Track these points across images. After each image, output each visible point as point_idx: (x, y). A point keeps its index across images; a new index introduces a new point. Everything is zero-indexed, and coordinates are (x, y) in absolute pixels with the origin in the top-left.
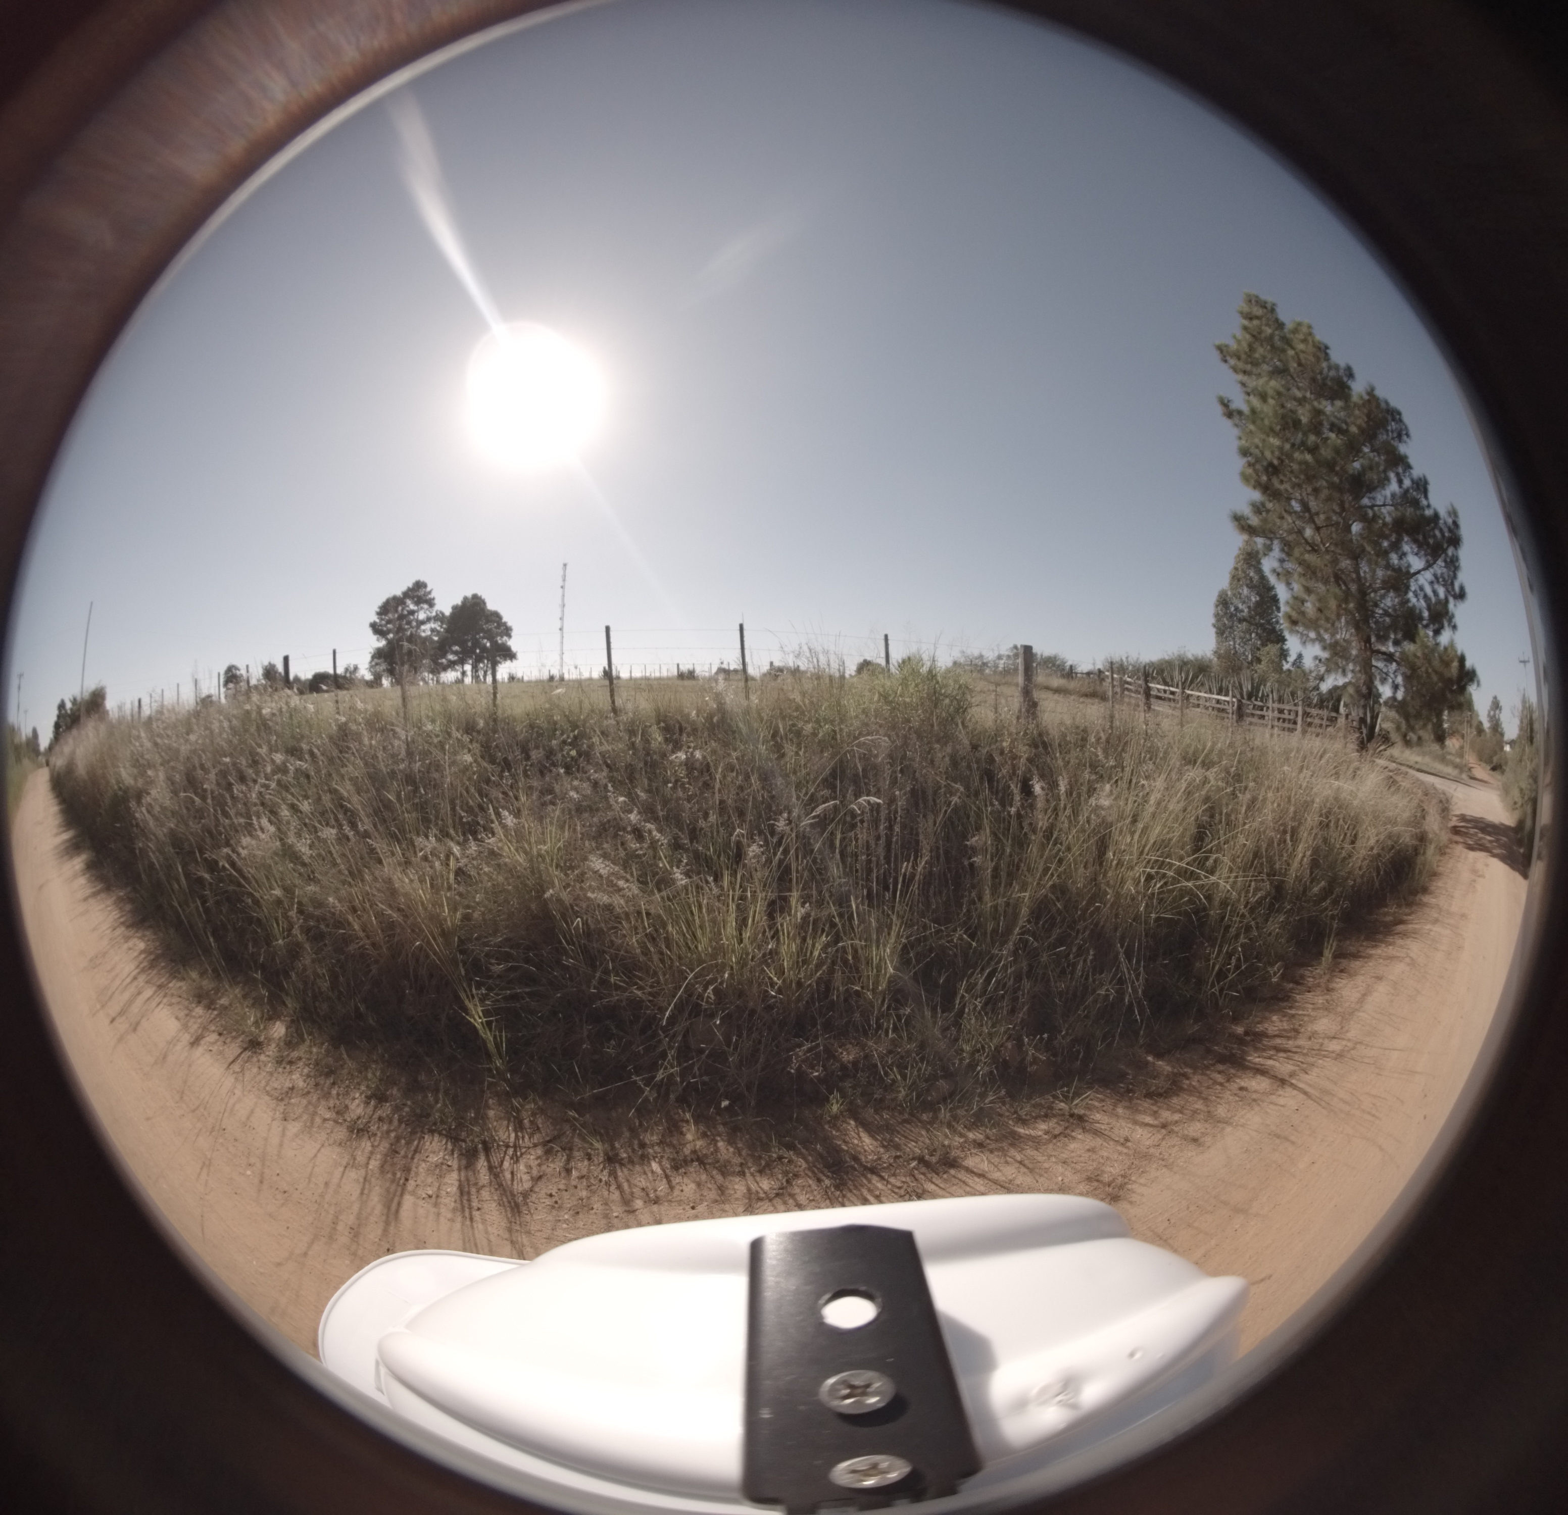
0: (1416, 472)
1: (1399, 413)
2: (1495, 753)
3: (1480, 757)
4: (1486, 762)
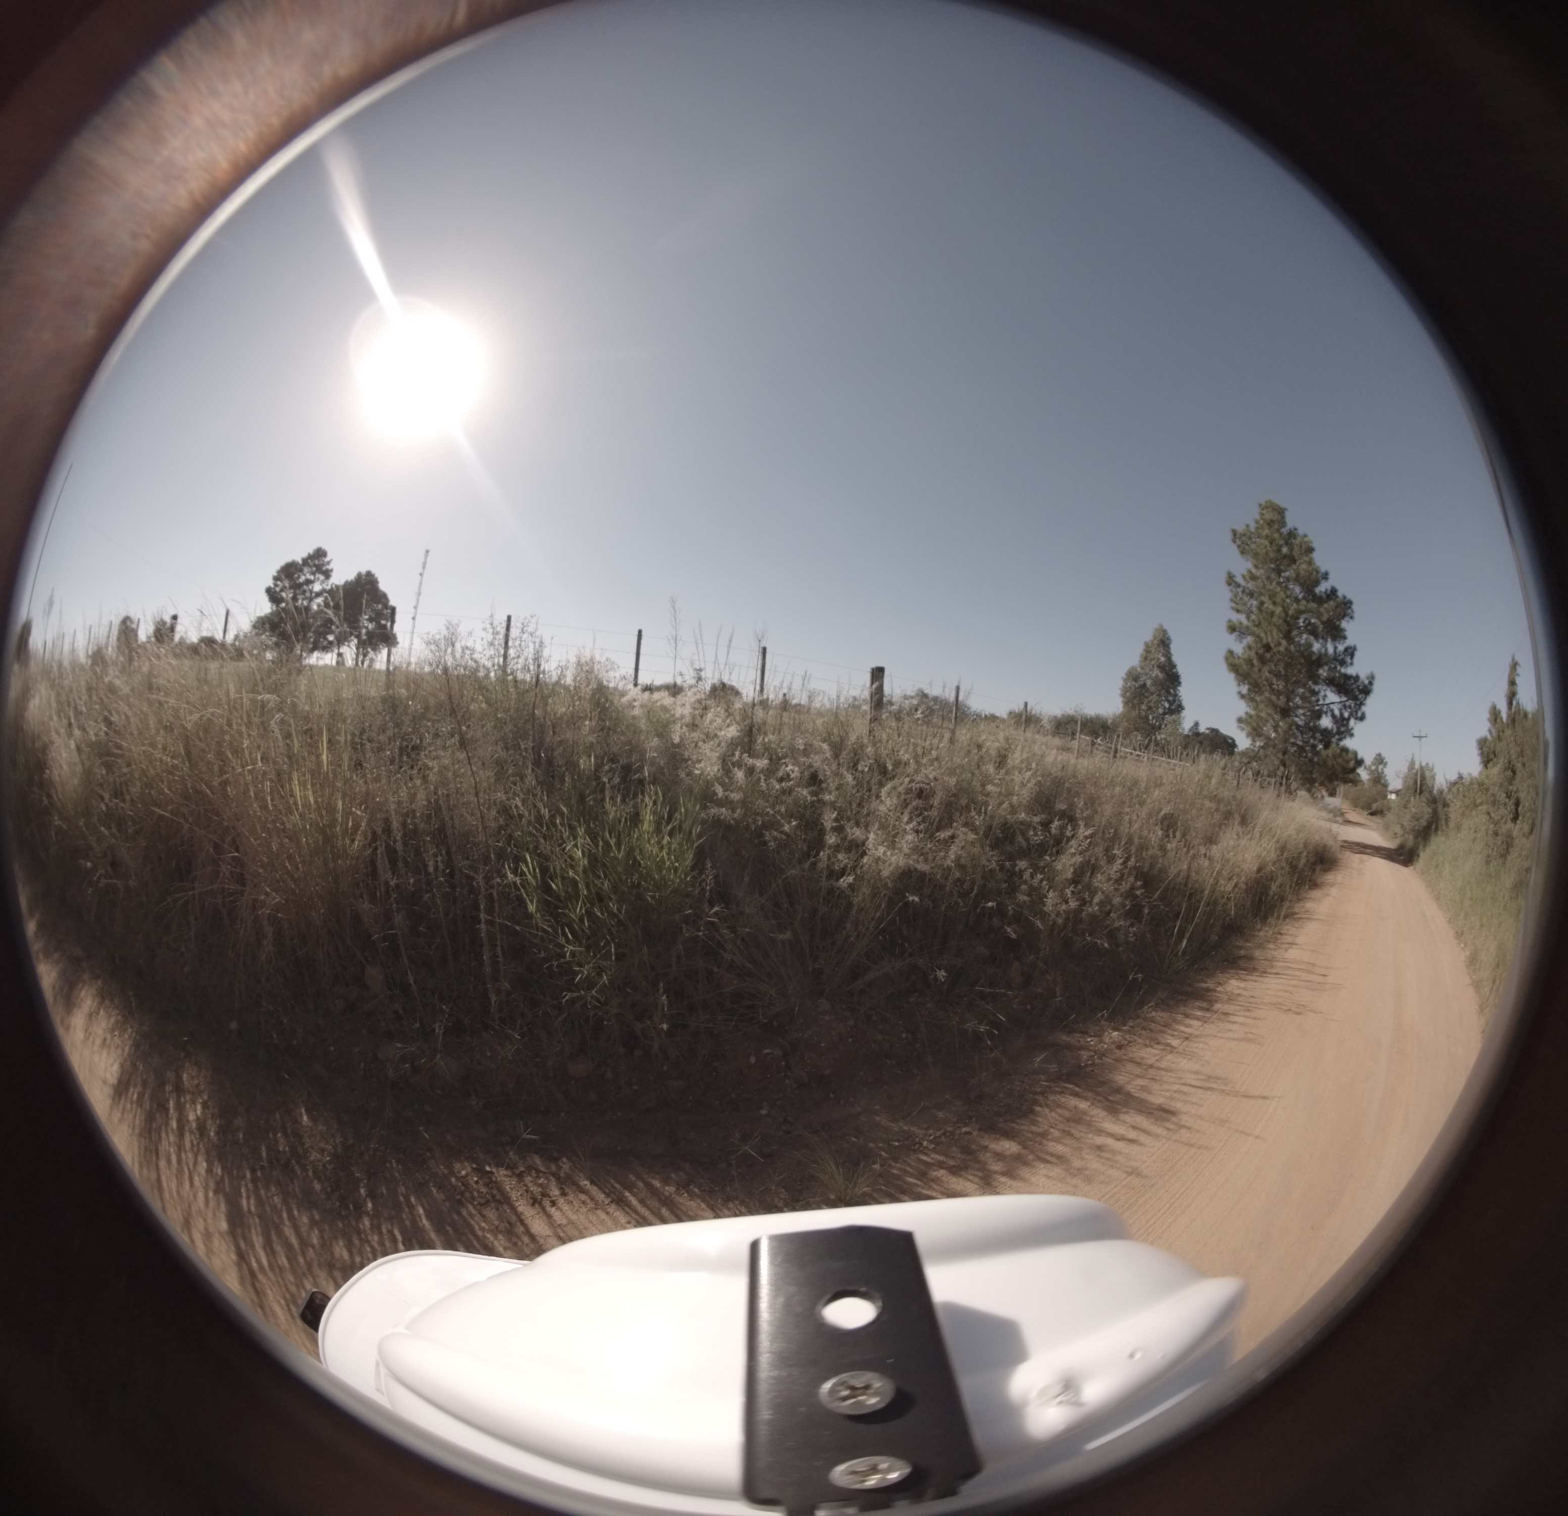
0: (1349, 642)
1: (1350, 603)
2: (1376, 801)
3: (1356, 804)
4: (1363, 808)
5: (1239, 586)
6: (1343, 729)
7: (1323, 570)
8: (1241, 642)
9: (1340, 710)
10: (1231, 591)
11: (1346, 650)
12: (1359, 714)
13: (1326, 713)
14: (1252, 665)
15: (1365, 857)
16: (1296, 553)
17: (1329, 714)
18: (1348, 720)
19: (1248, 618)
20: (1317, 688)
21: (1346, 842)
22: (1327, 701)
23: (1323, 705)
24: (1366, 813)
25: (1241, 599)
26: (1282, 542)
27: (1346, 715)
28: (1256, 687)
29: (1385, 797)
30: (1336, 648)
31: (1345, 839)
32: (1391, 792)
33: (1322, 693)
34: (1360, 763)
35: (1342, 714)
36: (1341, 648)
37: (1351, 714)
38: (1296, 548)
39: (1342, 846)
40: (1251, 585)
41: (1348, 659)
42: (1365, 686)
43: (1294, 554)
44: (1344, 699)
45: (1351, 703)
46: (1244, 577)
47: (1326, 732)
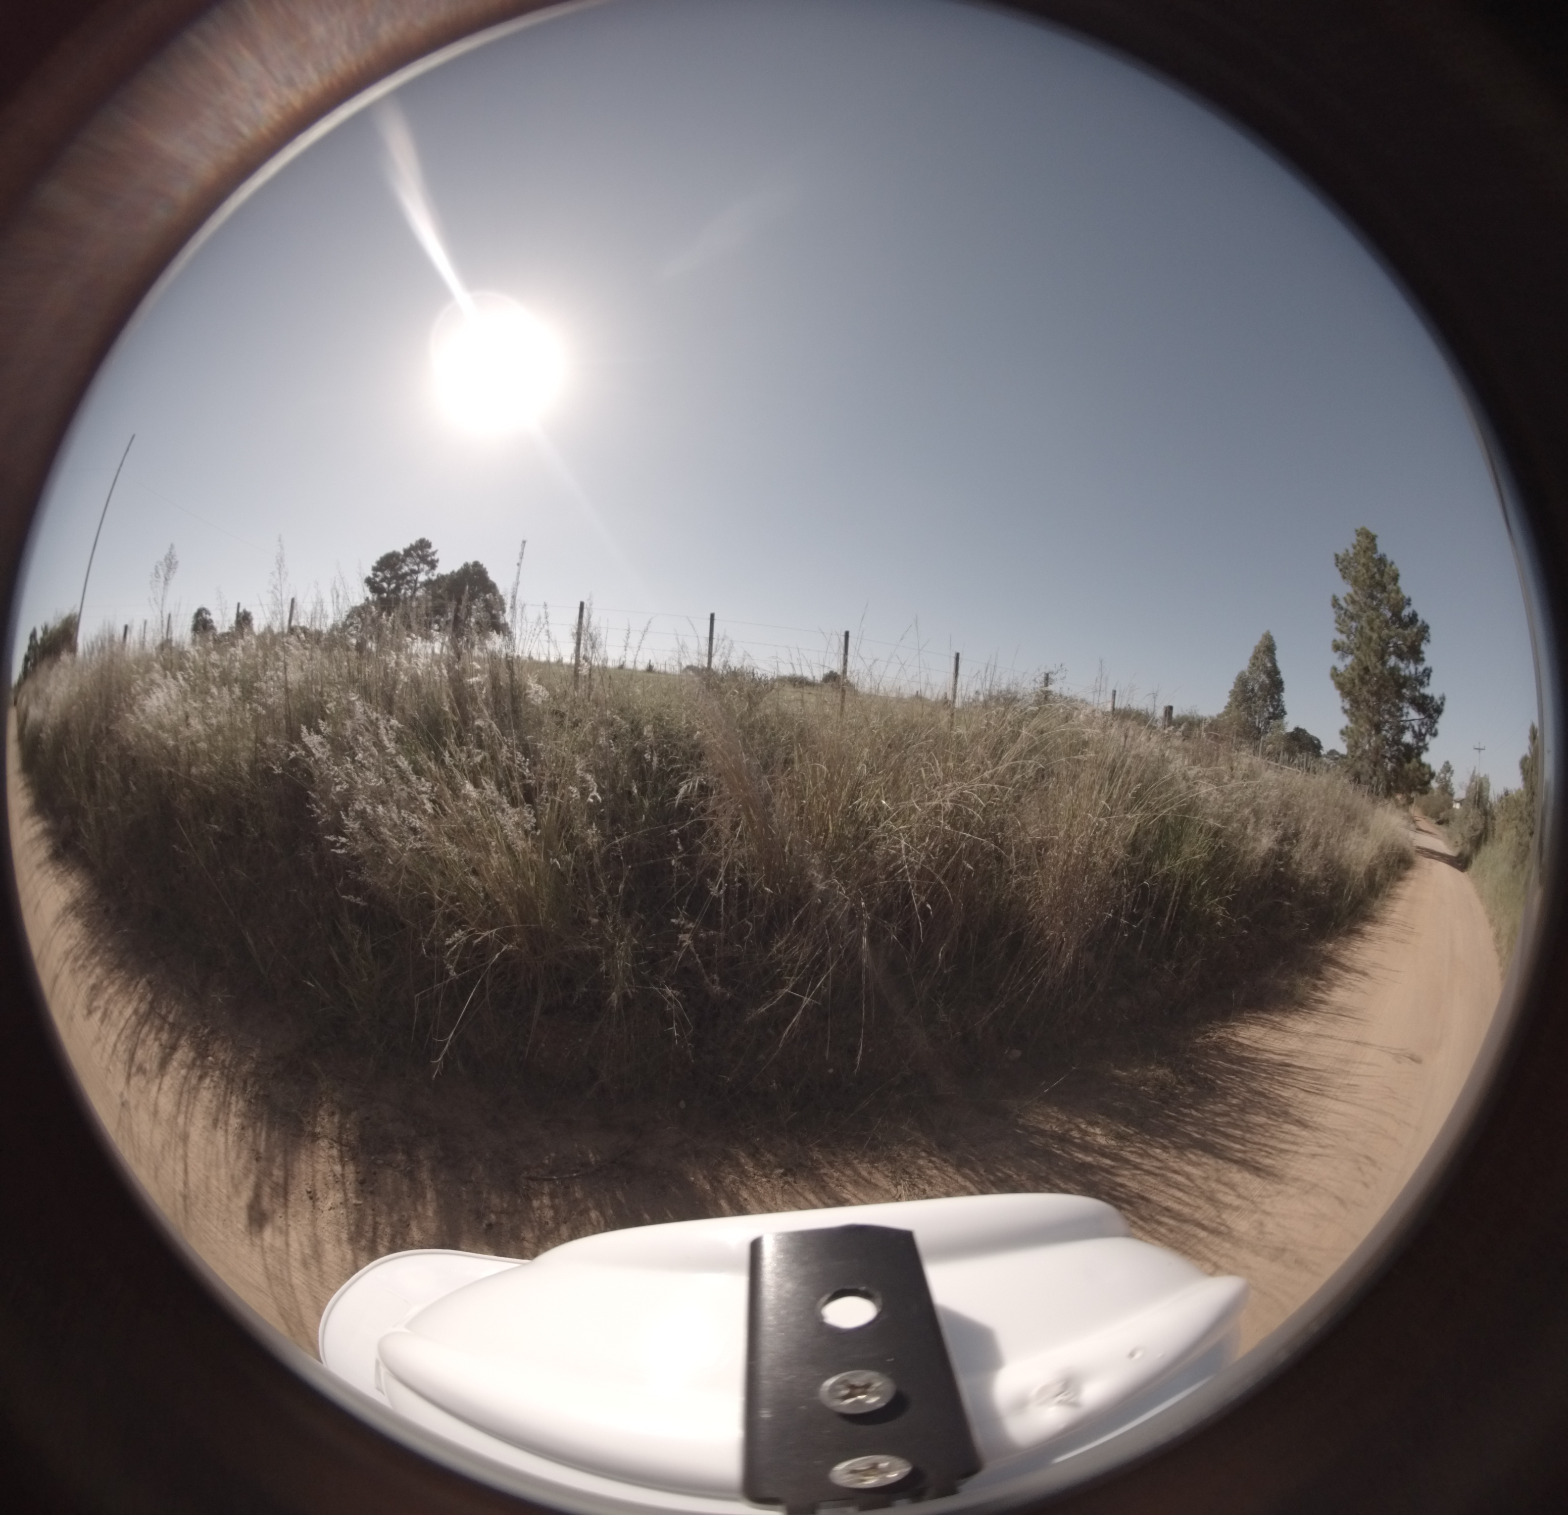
0: (1427, 664)
1: (1429, 629)
2: (1443, 810)
3: (1426, 812)
4: (1432, 817)
5: (1341, 608)
6: (1421, 744)
7: (1407, 597)
8: (1343, 660)
9: (1419, 726)
10: (1336, 613)
11: (1424, 671)
12: (1433, 731)
13: (1408, 728)
14: (1354, 683)
15: (1433, 861)
16: (1386, 579)
17: (1411, 729)
18: (1425, 735)
19: (1348, 637)
20: (1401, 705)
21: (1418, 847)
22: (1410, 718)
23: (1406, 721)
24: (1434, 821)
25: (1344, 620)
26: (1375, 570)
27: (1423, 731)
28: (1355, 702)
29: (1450, 806)
30: (1416, 669)
31: (1418, 845)
32: (1457, 802)
33: (1405, 710)
34: (1432, 775)
35: (1420, 730)
36: (1421, 669)
37: (1427, 731)
38: (1386, 576)
39: (1417, 852)
40: (1351, 608)
41: (1425, 679)
42: (1438, 706)
43: (1385, 580)
44: (1422, 716)
45: (1426, 720)
46: (1345, 599)
47: (1407, 746)
